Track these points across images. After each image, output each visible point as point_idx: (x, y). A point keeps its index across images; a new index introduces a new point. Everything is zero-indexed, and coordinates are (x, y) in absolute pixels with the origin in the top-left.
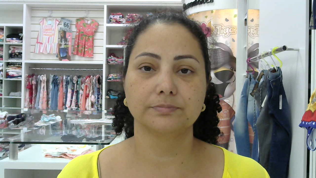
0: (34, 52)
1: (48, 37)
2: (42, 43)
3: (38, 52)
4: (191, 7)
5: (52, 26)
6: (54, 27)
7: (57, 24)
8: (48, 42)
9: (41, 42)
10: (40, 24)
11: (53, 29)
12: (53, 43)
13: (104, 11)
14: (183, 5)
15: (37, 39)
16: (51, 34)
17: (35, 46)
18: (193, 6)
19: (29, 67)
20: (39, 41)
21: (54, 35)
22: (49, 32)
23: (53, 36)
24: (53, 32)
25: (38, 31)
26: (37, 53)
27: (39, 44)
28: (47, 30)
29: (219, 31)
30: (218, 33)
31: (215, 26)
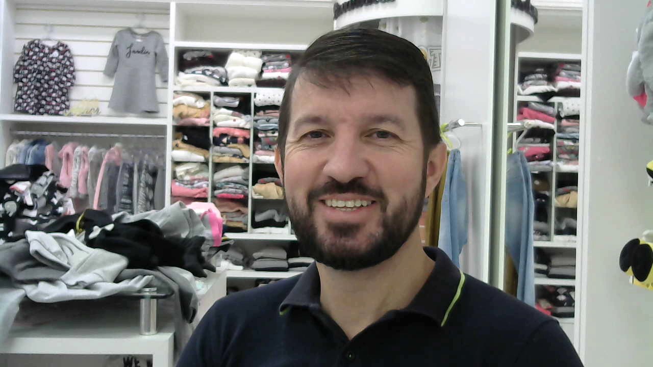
4: (349, 10)
13: (169, 14)
14: (333, 6)
18: (353, 8)
19: (10, 130)
29: (437, 59)
30: (435, 65)
31: (430, 49)
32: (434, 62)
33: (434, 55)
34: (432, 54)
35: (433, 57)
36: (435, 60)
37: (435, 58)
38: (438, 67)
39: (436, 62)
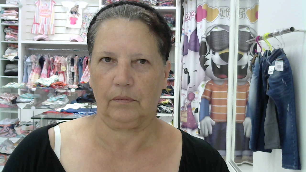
0: (31, 32)
1: (44, 18)
2: (39, 24)
3: (35, 33)
5: (48, 7)
6: (50, 9)
7: (53, 6)
8: (45, 23)
9: (38, 22)
10: (37, 4)
11: (49, 9)
12: (50, 24)
15: (34, 19)
16: (48, 15)
17: (31, 27)
19: (25, 48)
20: (35, 22)
21: (50, 16)
22: (46, 13)
23: (49, 18)
24: (49, 13)
25: (35, 12)
26: (33, 34)
27: (36, 25)
28: (43, 11)
29: (224, 13)
30: (223, 16)
31: (220, 8)
32: (222, 14)
33: (222, 11)
34: (221, 10)
35: (222, 12)
36: (223, 13)
37: (223, 12)
38: (224, 17)
39: (223, 14)
